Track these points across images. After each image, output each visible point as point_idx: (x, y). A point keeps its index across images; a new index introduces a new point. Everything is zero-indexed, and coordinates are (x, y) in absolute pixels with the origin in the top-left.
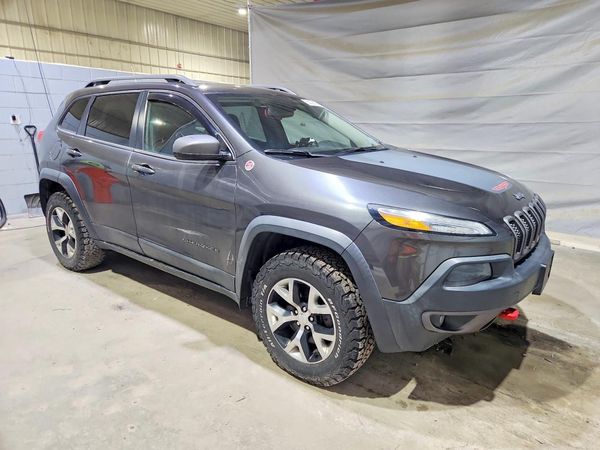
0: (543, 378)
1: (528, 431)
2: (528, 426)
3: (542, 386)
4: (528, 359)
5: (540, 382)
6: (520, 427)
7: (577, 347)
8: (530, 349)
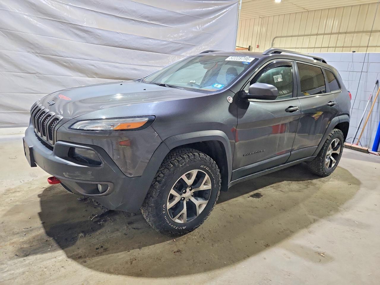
0: (22, 216)
1: (14, 195)
2: (15, 196)
3: (19, 212)
4: (38, 223)
5: (21, 214)
6: (18, 194)
7: (11, 259)
8: (42, 231)
